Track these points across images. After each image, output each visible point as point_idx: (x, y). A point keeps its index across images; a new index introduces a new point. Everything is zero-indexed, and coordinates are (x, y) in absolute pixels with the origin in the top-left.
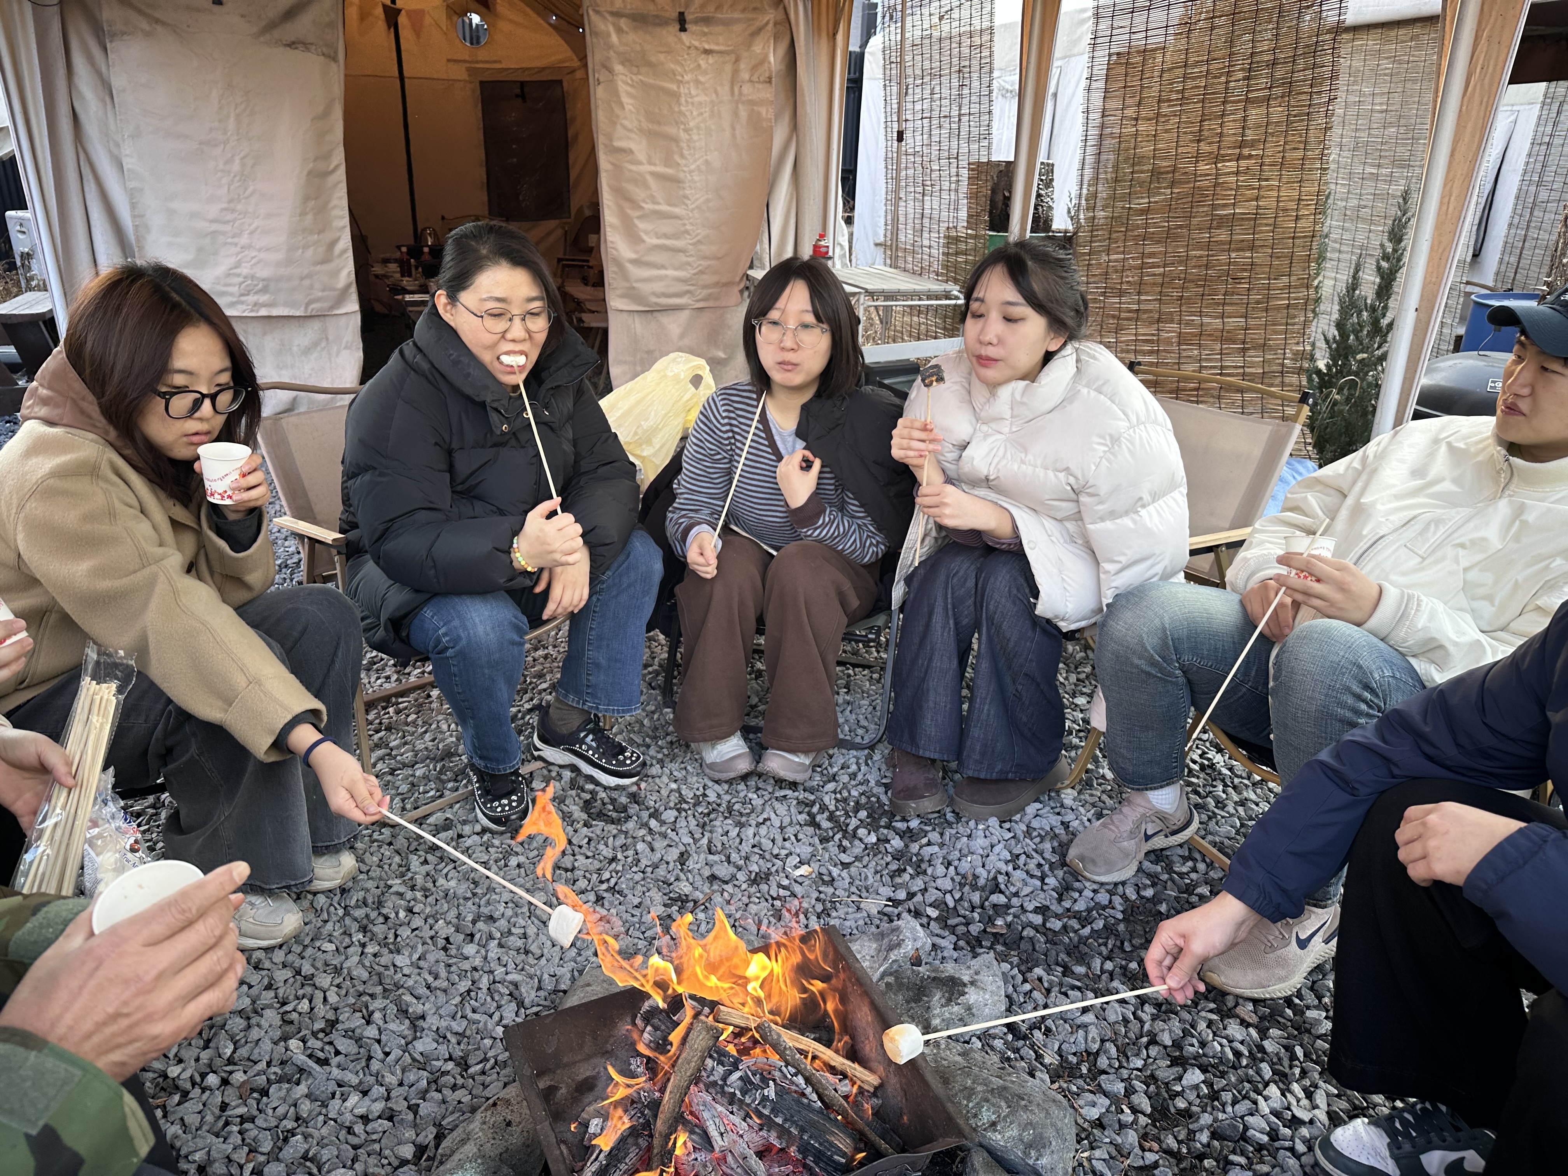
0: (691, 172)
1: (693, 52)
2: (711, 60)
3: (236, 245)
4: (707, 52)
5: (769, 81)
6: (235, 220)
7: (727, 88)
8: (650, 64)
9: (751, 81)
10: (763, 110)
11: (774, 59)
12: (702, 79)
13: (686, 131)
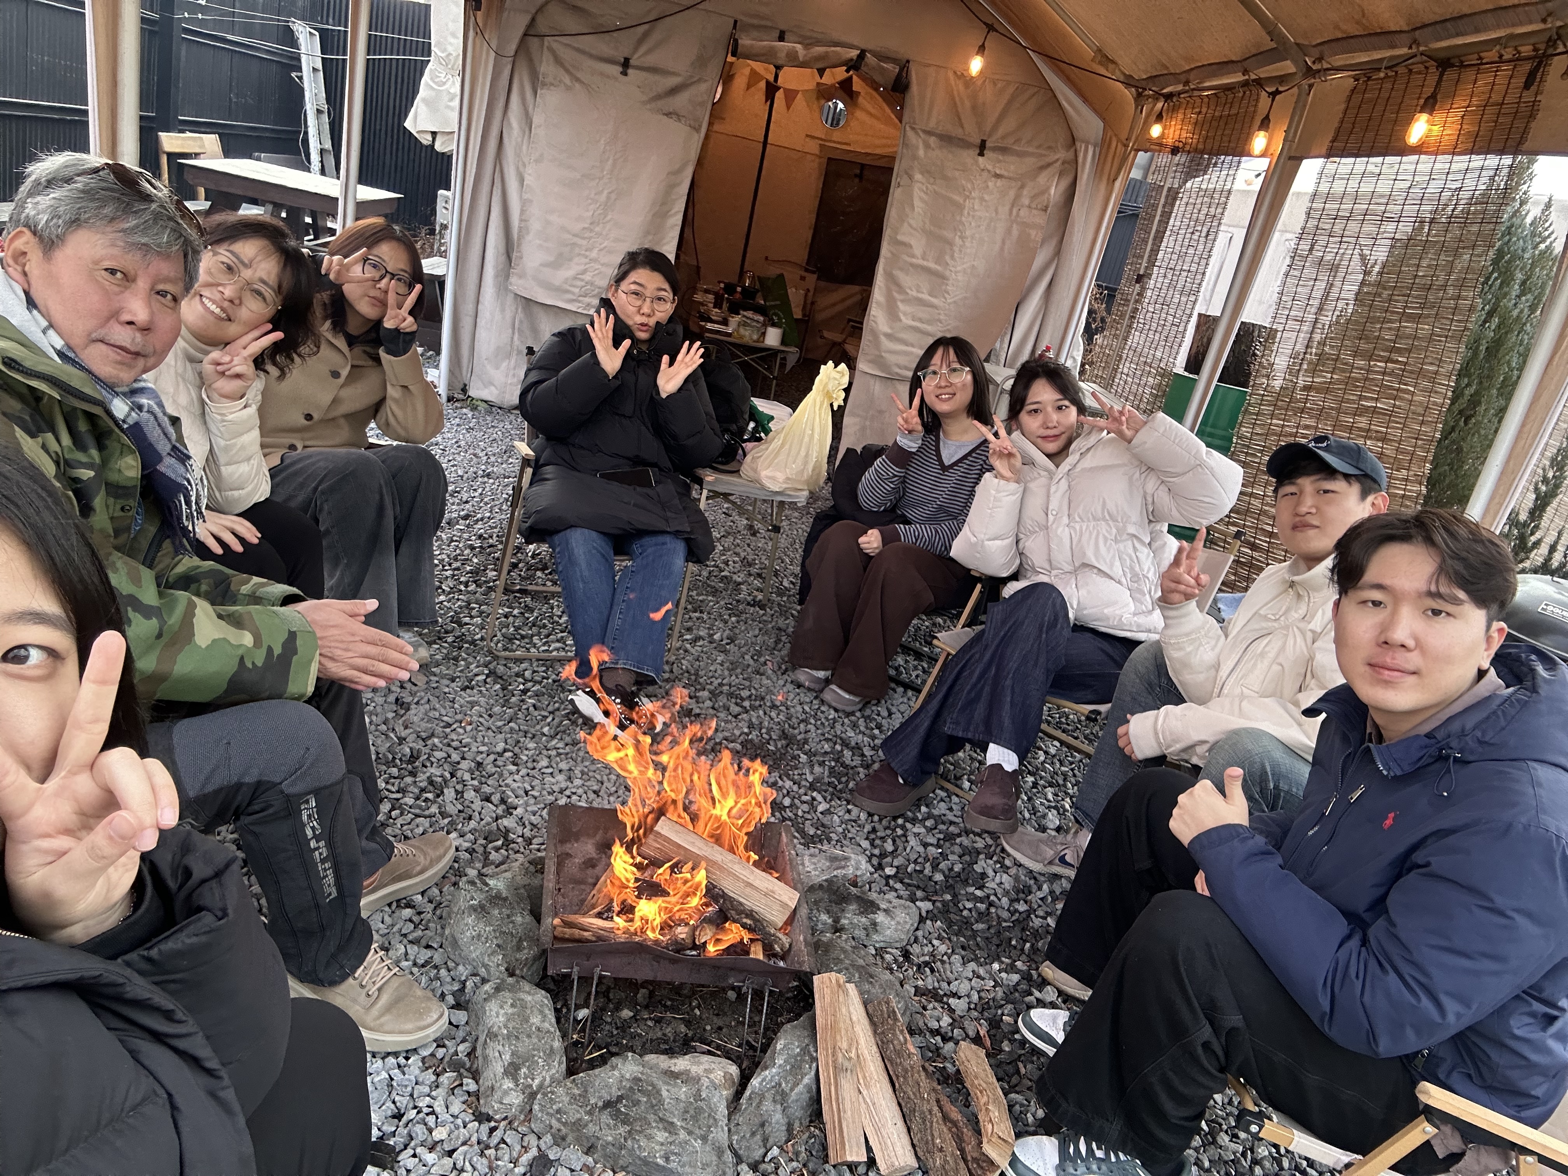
0: (956, 272)
1: (985, 174)
2: (999, 182)
3: (586, 257)
4: (997, 176)
5: (1045, 210)
6: (590, 238)
7: (1007, 208)
8: (945, 178)
9: (1029, 207)
10: (1033, 233)
11: (1055, 191)
12: (986, 197)
13: (961, 237)
